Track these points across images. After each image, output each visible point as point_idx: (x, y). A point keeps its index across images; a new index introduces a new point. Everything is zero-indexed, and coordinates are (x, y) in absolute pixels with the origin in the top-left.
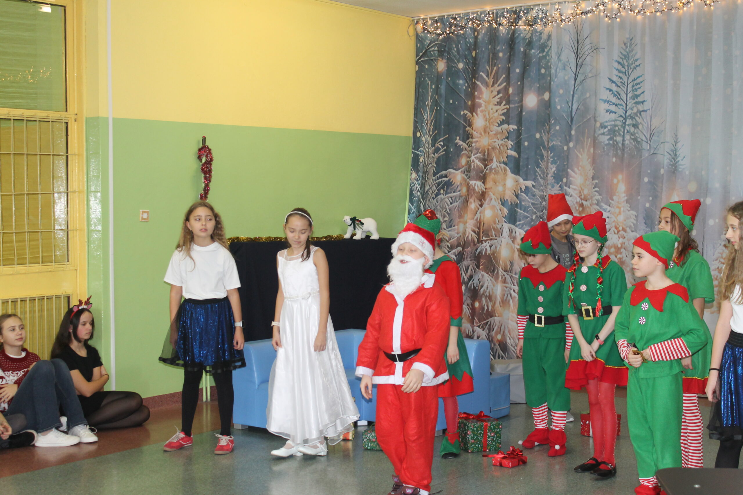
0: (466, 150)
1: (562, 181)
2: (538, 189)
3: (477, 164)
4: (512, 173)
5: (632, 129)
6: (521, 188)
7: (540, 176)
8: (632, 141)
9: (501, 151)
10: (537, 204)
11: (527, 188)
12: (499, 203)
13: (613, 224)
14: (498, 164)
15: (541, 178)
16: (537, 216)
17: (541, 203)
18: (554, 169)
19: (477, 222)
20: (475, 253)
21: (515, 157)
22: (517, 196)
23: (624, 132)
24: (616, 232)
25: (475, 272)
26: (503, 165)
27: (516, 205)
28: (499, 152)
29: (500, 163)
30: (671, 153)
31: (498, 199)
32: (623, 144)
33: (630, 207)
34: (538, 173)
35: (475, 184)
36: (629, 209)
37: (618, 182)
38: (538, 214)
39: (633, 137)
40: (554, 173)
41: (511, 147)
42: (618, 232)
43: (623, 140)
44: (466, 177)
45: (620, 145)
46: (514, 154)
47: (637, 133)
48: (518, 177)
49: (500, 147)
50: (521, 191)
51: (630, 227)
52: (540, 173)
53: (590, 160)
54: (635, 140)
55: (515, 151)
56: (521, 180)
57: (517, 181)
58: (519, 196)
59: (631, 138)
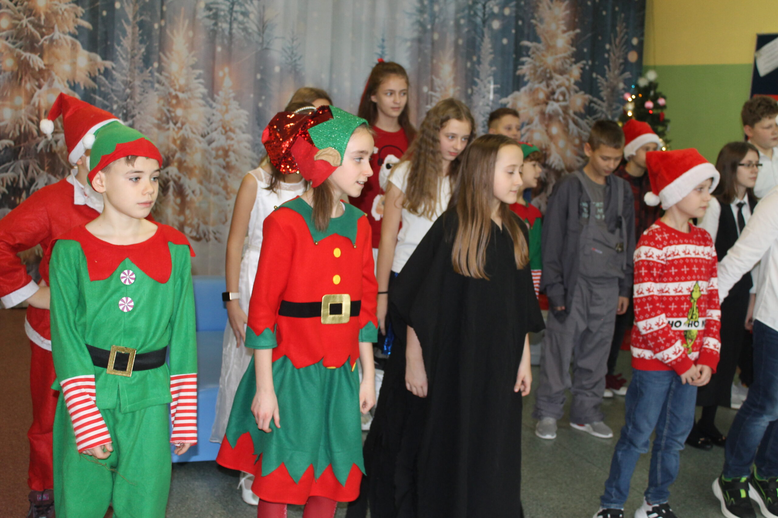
0: (8, 7)
1: (152, 65)
2: (120, 72)
3: (30, 30)
4: (84, 48)
5: (240, 18)
6: (99, 70)
7: (121, 56)
8: (240, 31)
9: (66, 18)
10: (119, 91)
11: (106, 69)
12: (65, 86)
13: (220, 123)
14: (62, 35)
15: (124, 59)
16: (119, 106)
17: (124, 90)
18: (143, 50)
19: (35, 109)
20: (36, 150)
21: (88, 30)
22: (94, 79)
23: (231, 19)
24: (223, 131)
25: (38, 174)
26: (69, 38)
27: (94, 91)
28: (62, 19)
29: (64, 33)
30: (288, 51)
31: (63, 81)
32: (230, 33)
33: (240, 105)
34: (119, 52)
35: (30, 57)
36: (238, 107)
37: (224, 75)
38: (121, 103)
39: (241, 26)
40: (143, 55)
41: (81, 15)
42: (226, 132)
43: (231, 29)
44: (10, 46)
45: (227, 33)
46: (86, 24)
47: (248, 22)
48: (93, 55)
49: (63, 13)
50: (100, 74)
51: (240, 128)
52: (121, 52)
53: (187, 45)
54: (245, 29)
55: (89, 20)
56: (99, 59)
57: (90, 60)
58: (98, 80)
59: (239, 28)
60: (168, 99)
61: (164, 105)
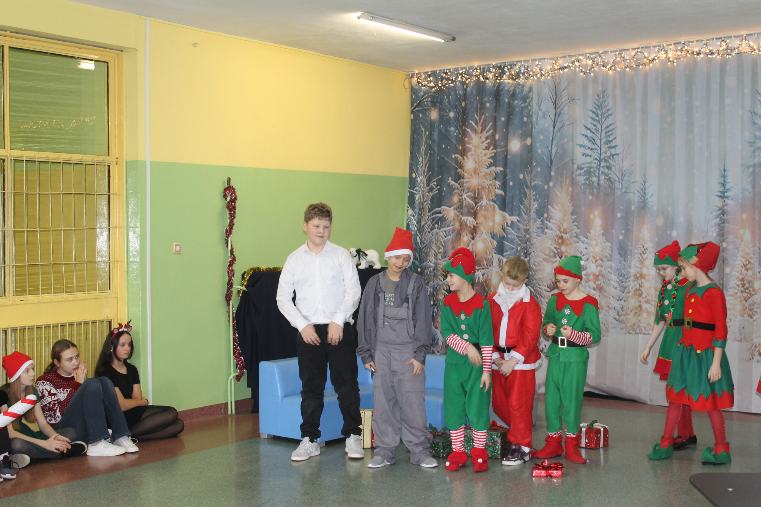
0: (458, 189)
1: (543, 216)
2: (522, 224)
3: (468, 202)
4: (500, 209)
5: (606, 171)
6: (507, 223)
7: (524, 212)
8: (606, 181)
9: (490, 190)
10: (521, 237)
11: (512, 222)
12: (489, 236)
13: (591, 255)
14: (488, 202)
15: (525, 214)
16: (521, 248)
17: (525, 236)
18: (536, 206)
21: (501, 196)
22: (504, 230)
23: (599, 174)
24: (594, 261)
26: (492, 203)
27: (503, 238)
28: (488, 191)
29: (489, 200)
30: (641, 191)
31: (488, 232)
32: (598, 184)
33: (606, 239)
34: (522, 209)
35: (467, 220)
36: (605, 241)
37: (595, 217)
38: (523, 245)
39: (607, 178)
40: (536, 210)
41: (498, 186)
42: (596, 261)
43: (599, 180)
44: (458, 214)
45: (596, 184)
46: (501, 192)
47: (611, 174)
48: (504, 213)
49: (489, 187)
50: (508, 226)
51: (606, 257)
52: (524, 209)
53: (568, 198)
54: (609, 180)
55: (502, 190)
56: (507, 216)
57: (504, 217)
58: (506, 230)
59: (605, 179)
60: (555, 240)
61: (551, 244)
